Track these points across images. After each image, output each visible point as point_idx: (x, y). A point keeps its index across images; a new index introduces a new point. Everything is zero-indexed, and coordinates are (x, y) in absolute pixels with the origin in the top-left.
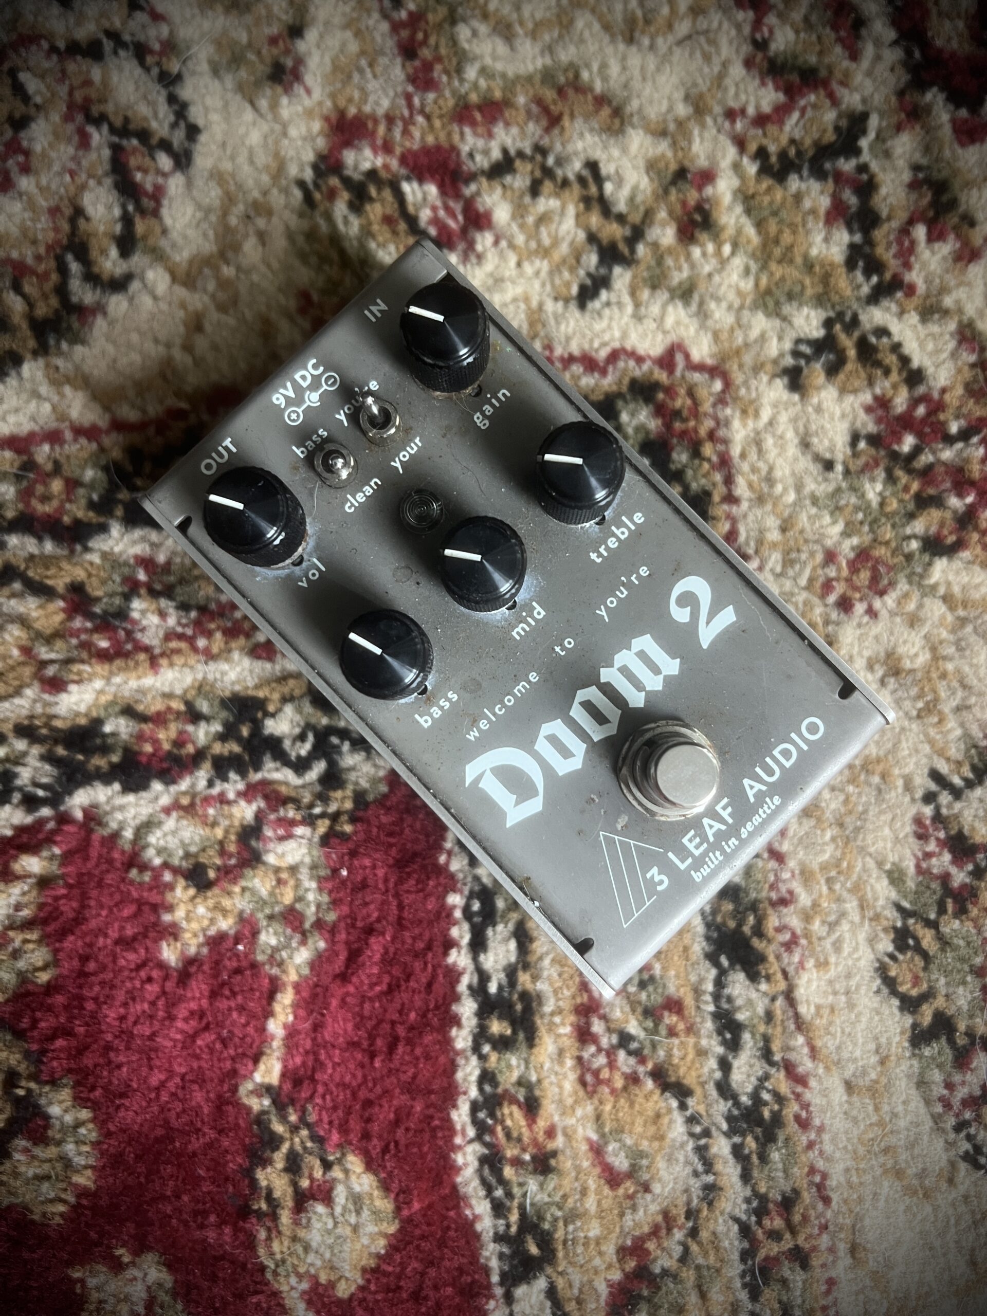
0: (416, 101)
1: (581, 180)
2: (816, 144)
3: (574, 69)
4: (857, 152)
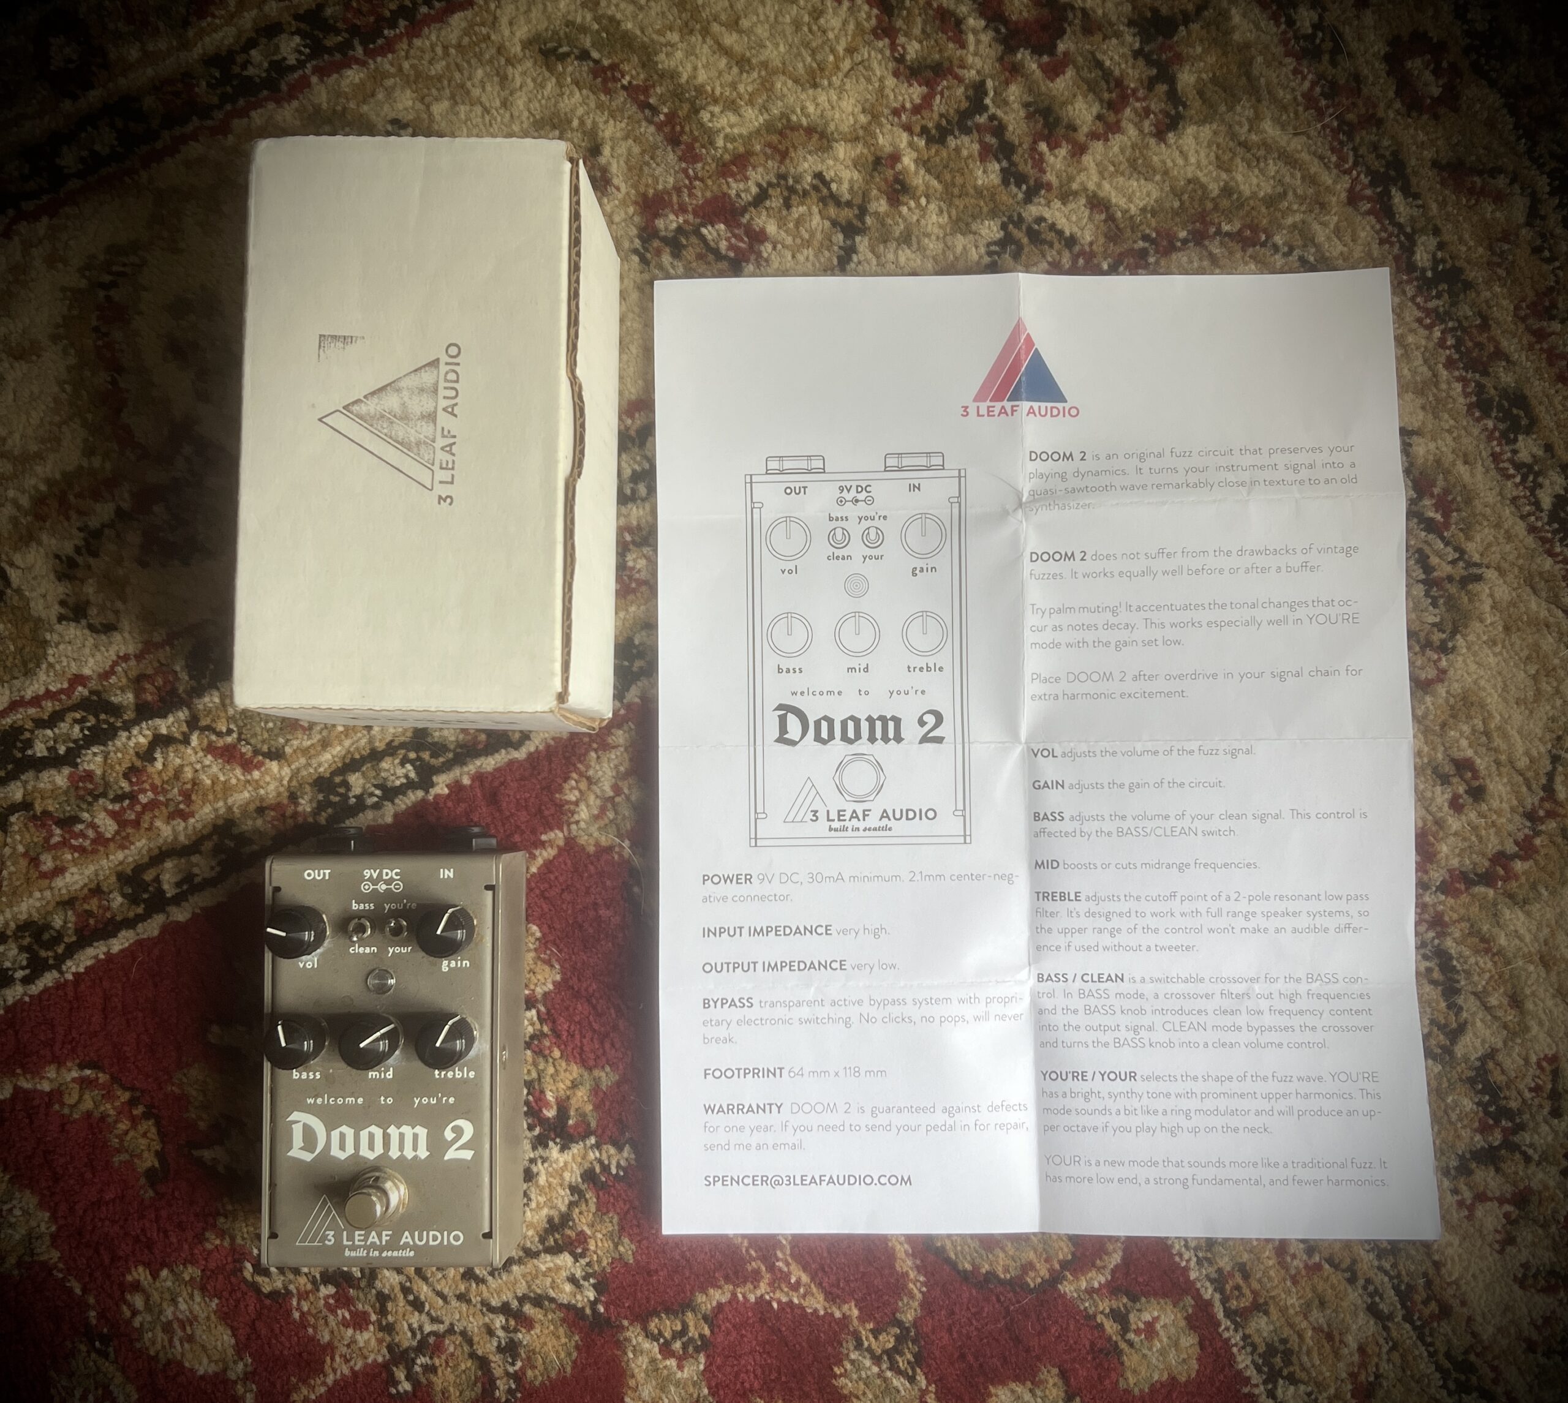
0: (691, 172)
1: (815, 188)
2: (957, 111)
3: (784, 116)
4: (986, 108)
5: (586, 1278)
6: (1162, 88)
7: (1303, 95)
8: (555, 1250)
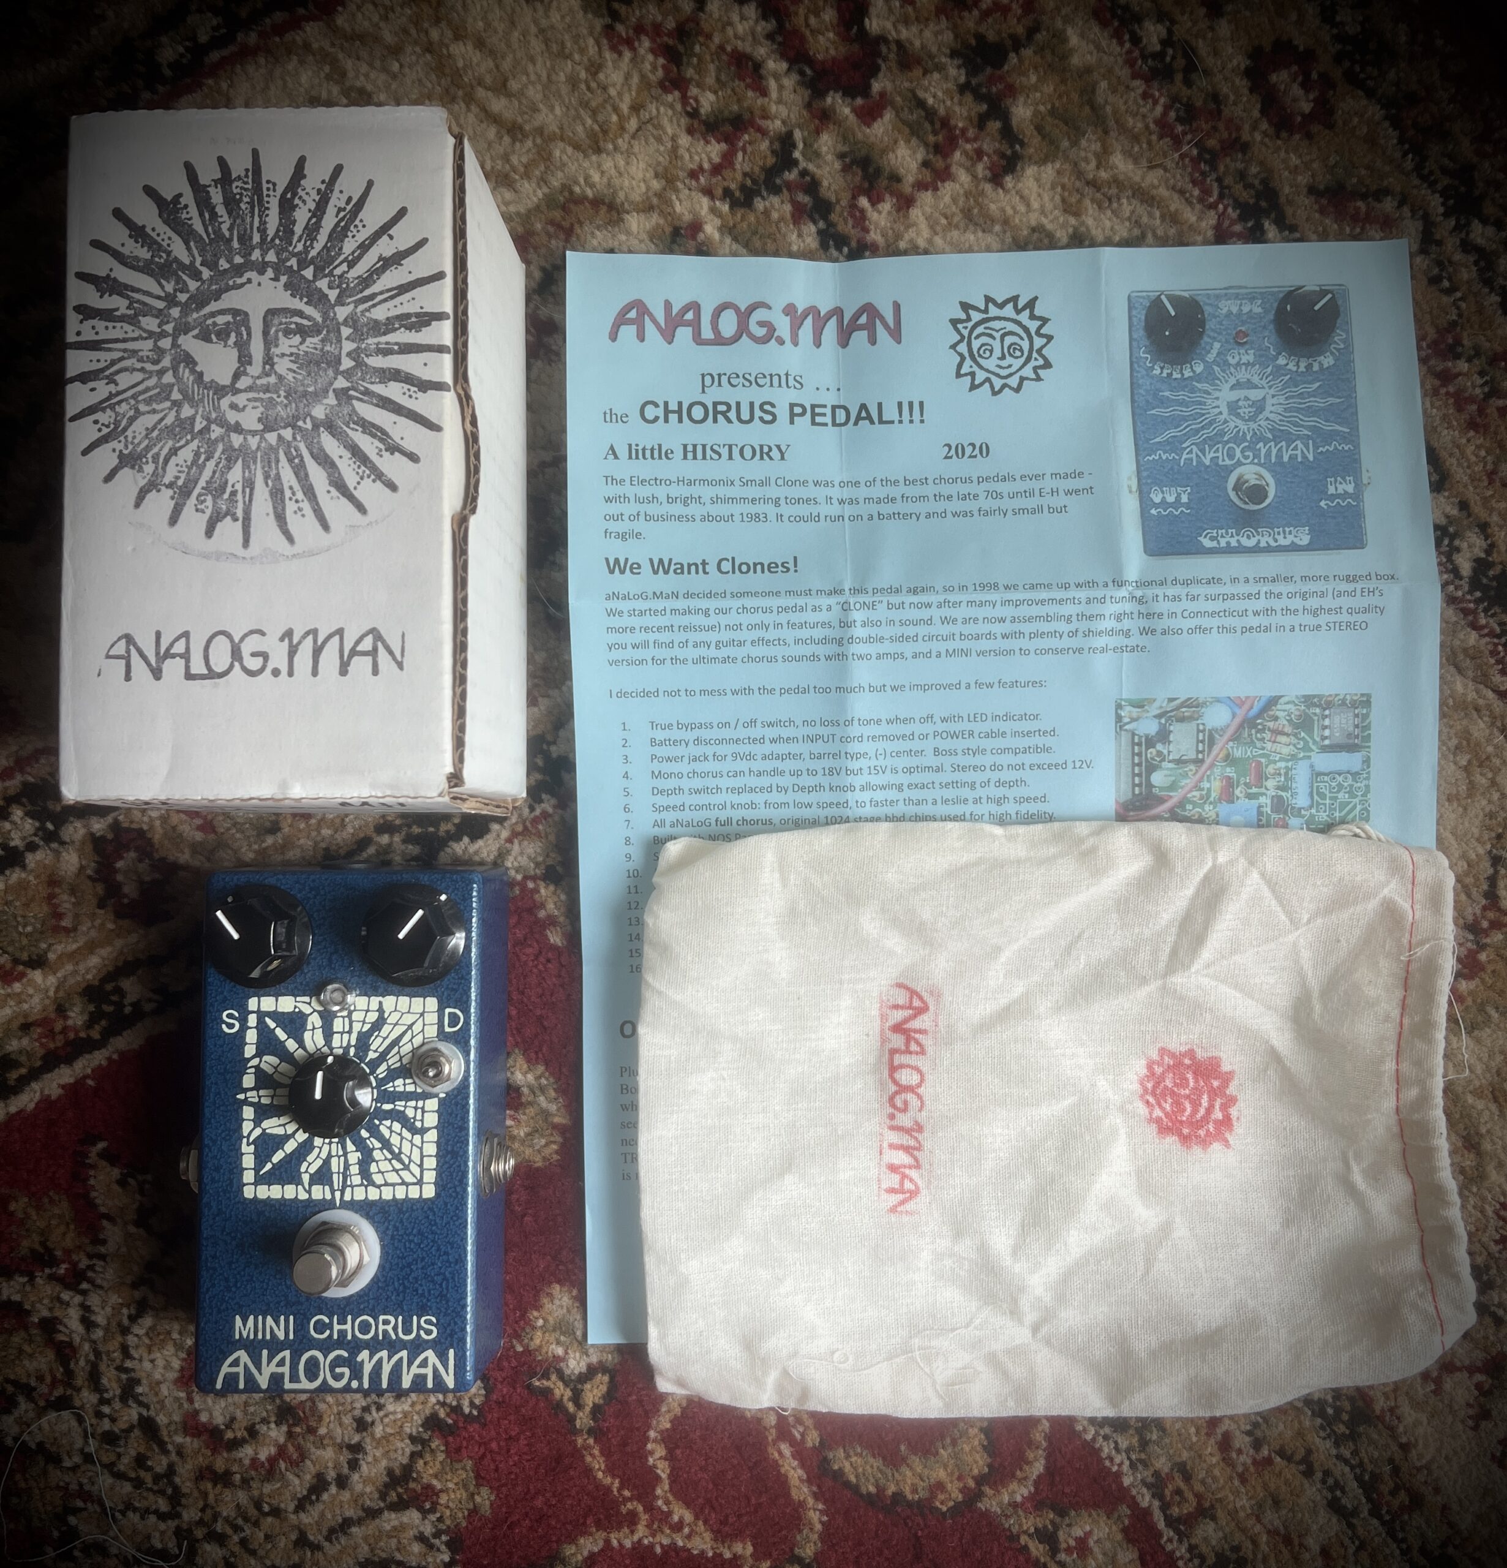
5: (437, 1535)
6: (995, 125)
7: (1157, 122)
8: (399, 1506)
